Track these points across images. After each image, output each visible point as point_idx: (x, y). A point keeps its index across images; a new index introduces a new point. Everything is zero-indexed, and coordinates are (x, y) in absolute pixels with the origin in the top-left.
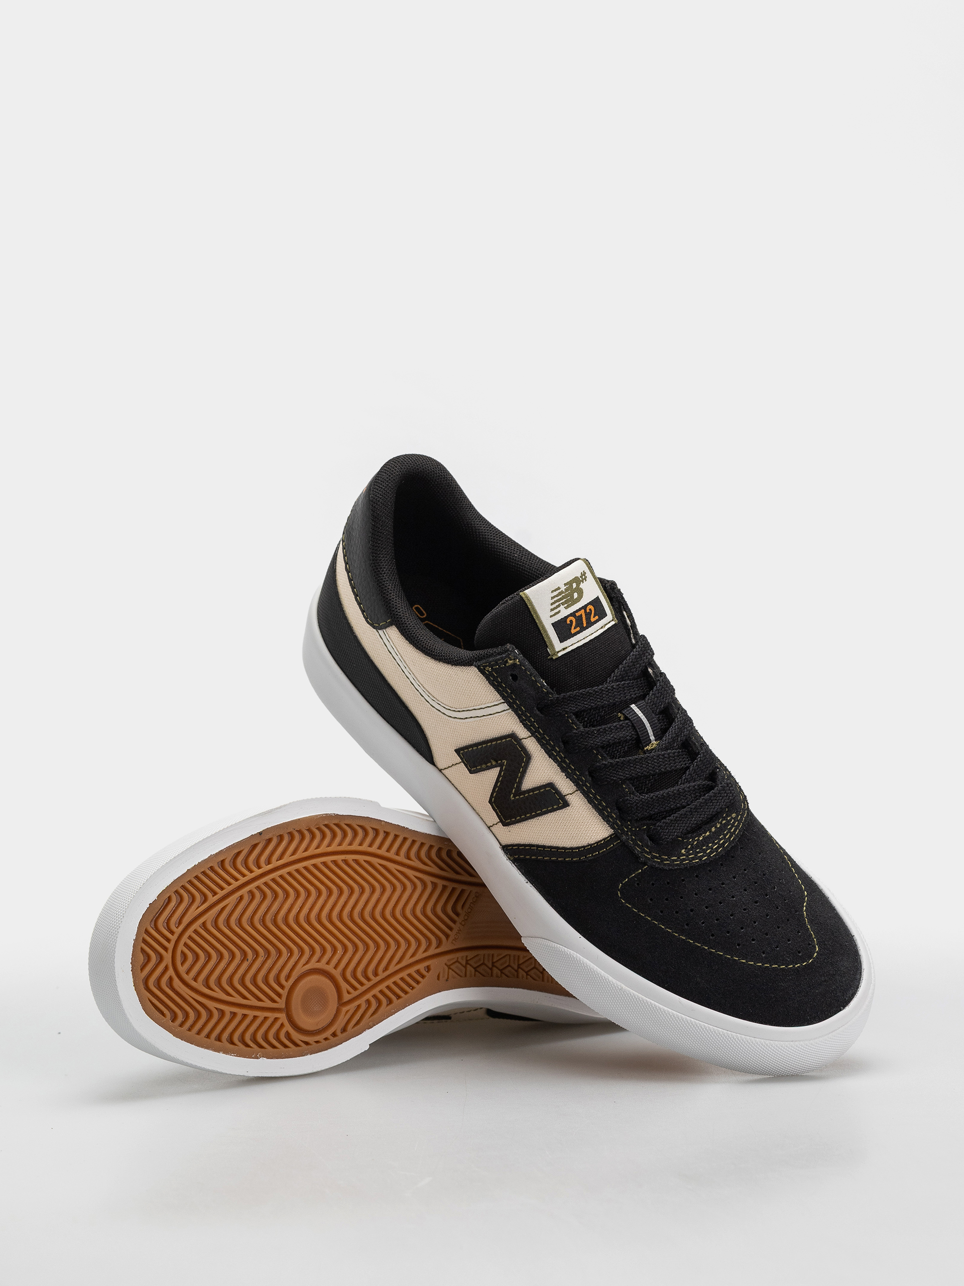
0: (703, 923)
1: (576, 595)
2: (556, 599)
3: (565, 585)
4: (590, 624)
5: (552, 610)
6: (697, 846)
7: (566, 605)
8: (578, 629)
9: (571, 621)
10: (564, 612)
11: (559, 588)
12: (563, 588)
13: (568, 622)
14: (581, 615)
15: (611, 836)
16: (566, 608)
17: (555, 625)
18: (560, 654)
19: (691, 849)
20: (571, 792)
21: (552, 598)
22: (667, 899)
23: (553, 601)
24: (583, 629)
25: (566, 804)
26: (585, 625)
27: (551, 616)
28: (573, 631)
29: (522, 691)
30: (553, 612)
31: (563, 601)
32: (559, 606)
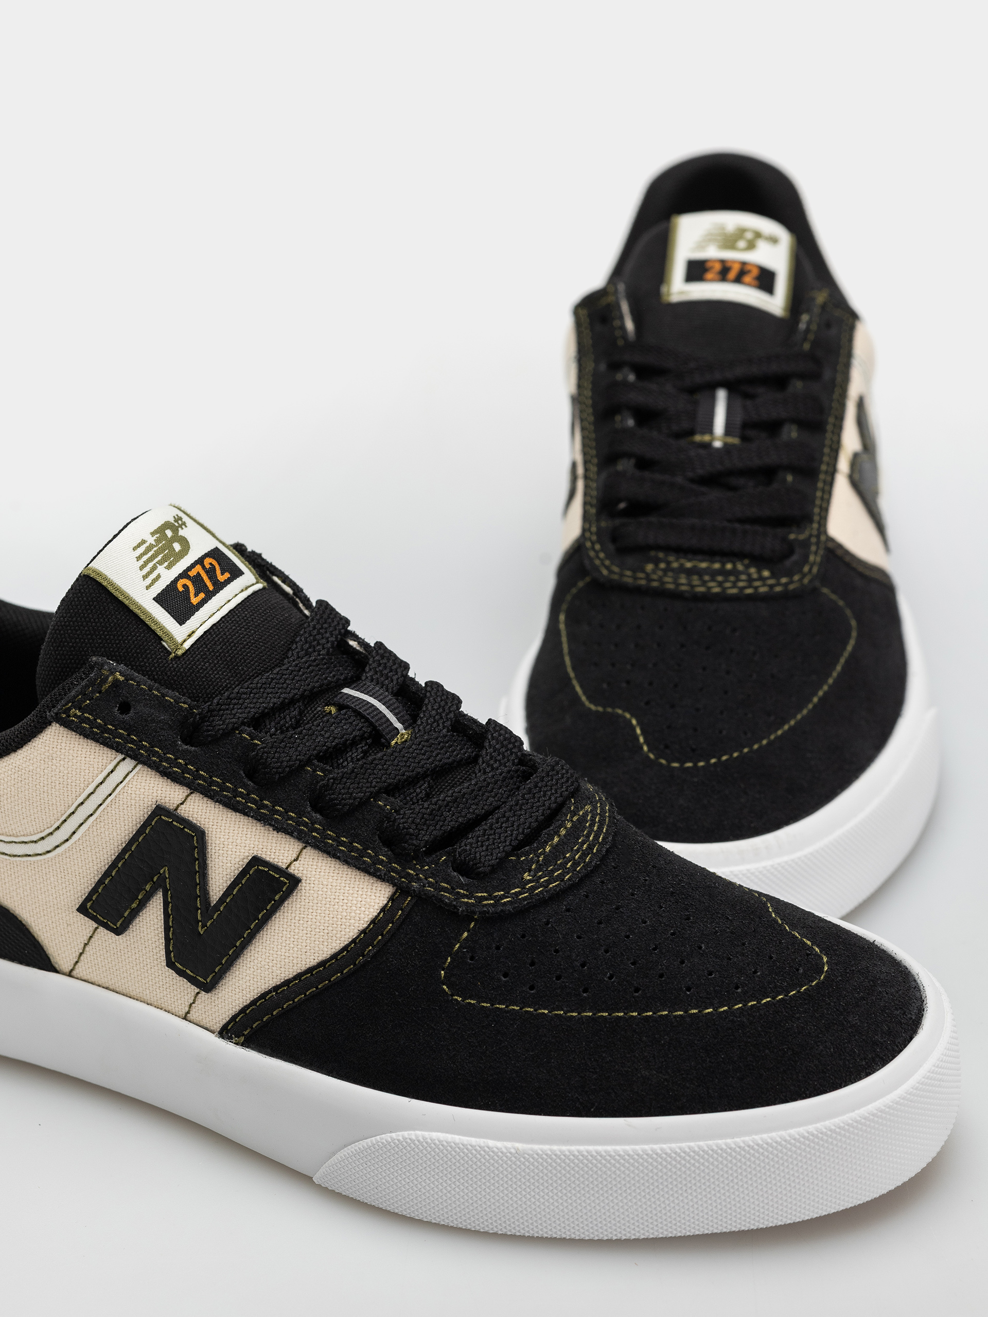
0: (611, 977)
1: (177, 547)
2: (145, 558)
3: (153, 534)
4: (219, 586)
5: (145, 577)
6: (547, 862)
7: (166, 564)
8: (202, 595)
9: (185, 586)
10: (167, 576)
11: (143, 542)
12: (151, 540)
13: (181, 589)
14: (198, 573)
15: (391, 899)
16: (168, 567)
17: (159, 599)
18: (187, 645)
19: (539, 868)
20: (295, 856)
21: (138, 558)
22: (532, 964)
23: (141, 562)
24: (210, 595)
25: (295, 882)
26: (211, 588)
27: (147, 588)
28: (195, 601)
29: (146, 720)
30: (149, 581)
31: (159, 558)
32: (154, 568)
